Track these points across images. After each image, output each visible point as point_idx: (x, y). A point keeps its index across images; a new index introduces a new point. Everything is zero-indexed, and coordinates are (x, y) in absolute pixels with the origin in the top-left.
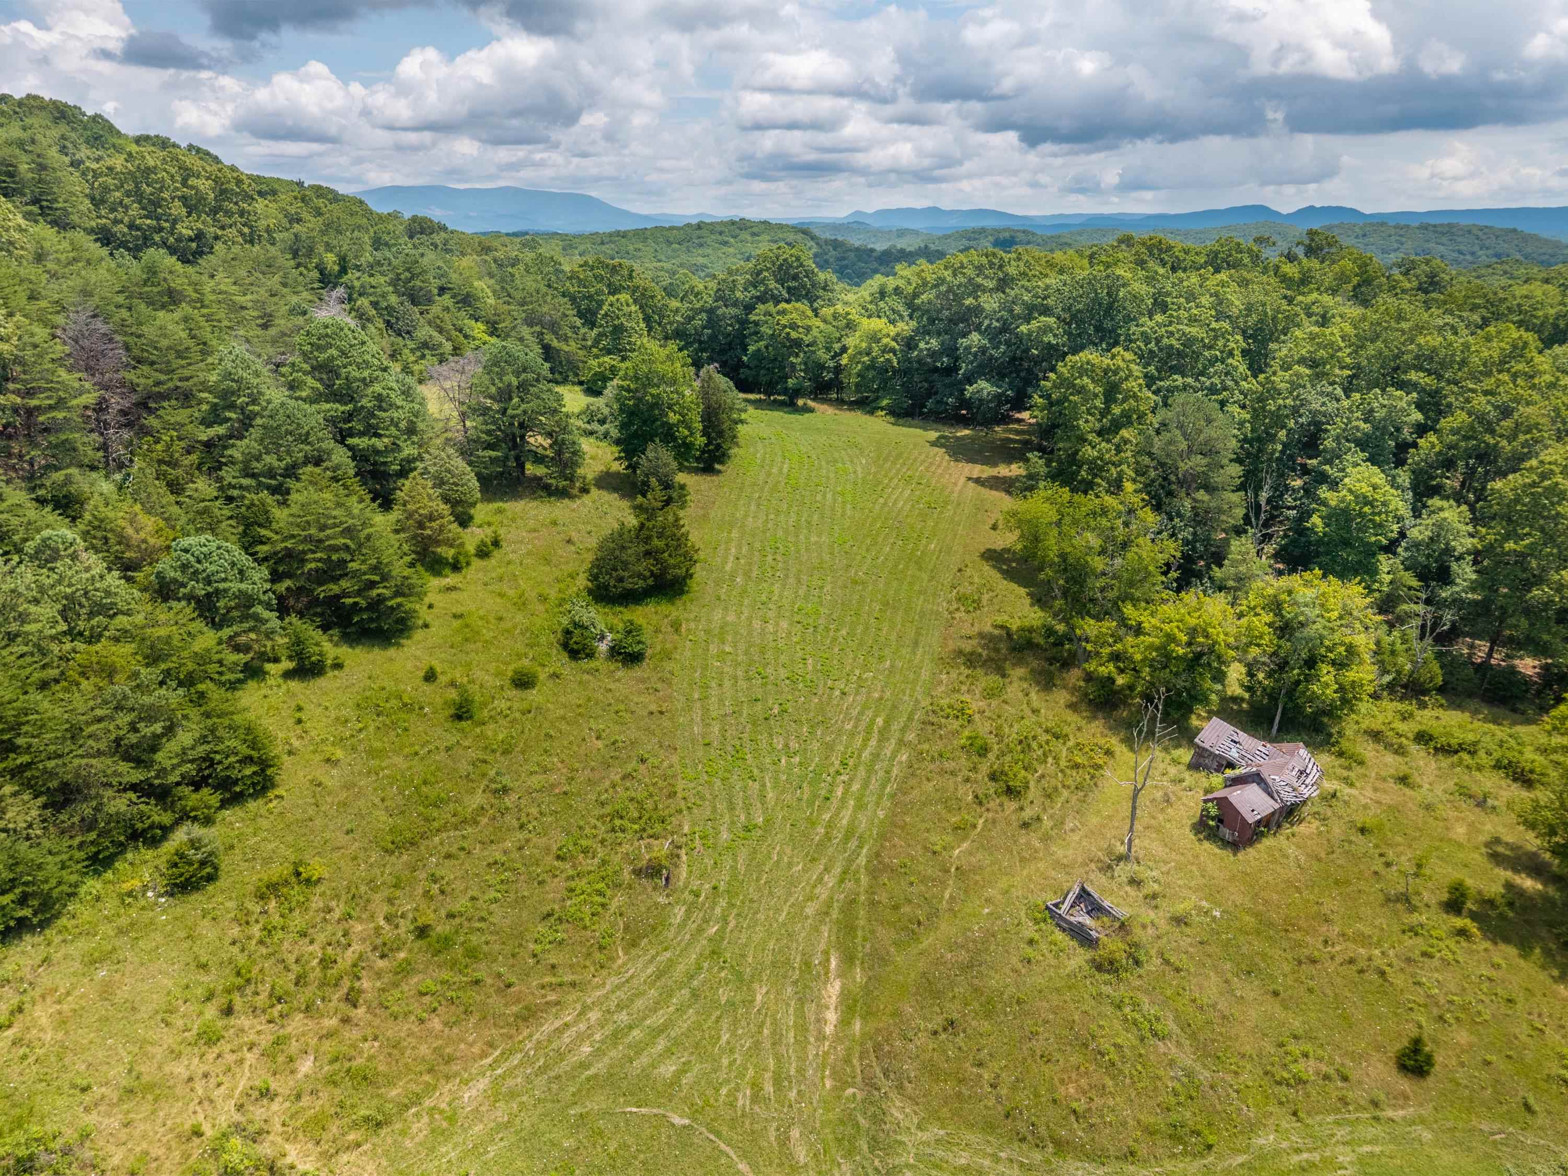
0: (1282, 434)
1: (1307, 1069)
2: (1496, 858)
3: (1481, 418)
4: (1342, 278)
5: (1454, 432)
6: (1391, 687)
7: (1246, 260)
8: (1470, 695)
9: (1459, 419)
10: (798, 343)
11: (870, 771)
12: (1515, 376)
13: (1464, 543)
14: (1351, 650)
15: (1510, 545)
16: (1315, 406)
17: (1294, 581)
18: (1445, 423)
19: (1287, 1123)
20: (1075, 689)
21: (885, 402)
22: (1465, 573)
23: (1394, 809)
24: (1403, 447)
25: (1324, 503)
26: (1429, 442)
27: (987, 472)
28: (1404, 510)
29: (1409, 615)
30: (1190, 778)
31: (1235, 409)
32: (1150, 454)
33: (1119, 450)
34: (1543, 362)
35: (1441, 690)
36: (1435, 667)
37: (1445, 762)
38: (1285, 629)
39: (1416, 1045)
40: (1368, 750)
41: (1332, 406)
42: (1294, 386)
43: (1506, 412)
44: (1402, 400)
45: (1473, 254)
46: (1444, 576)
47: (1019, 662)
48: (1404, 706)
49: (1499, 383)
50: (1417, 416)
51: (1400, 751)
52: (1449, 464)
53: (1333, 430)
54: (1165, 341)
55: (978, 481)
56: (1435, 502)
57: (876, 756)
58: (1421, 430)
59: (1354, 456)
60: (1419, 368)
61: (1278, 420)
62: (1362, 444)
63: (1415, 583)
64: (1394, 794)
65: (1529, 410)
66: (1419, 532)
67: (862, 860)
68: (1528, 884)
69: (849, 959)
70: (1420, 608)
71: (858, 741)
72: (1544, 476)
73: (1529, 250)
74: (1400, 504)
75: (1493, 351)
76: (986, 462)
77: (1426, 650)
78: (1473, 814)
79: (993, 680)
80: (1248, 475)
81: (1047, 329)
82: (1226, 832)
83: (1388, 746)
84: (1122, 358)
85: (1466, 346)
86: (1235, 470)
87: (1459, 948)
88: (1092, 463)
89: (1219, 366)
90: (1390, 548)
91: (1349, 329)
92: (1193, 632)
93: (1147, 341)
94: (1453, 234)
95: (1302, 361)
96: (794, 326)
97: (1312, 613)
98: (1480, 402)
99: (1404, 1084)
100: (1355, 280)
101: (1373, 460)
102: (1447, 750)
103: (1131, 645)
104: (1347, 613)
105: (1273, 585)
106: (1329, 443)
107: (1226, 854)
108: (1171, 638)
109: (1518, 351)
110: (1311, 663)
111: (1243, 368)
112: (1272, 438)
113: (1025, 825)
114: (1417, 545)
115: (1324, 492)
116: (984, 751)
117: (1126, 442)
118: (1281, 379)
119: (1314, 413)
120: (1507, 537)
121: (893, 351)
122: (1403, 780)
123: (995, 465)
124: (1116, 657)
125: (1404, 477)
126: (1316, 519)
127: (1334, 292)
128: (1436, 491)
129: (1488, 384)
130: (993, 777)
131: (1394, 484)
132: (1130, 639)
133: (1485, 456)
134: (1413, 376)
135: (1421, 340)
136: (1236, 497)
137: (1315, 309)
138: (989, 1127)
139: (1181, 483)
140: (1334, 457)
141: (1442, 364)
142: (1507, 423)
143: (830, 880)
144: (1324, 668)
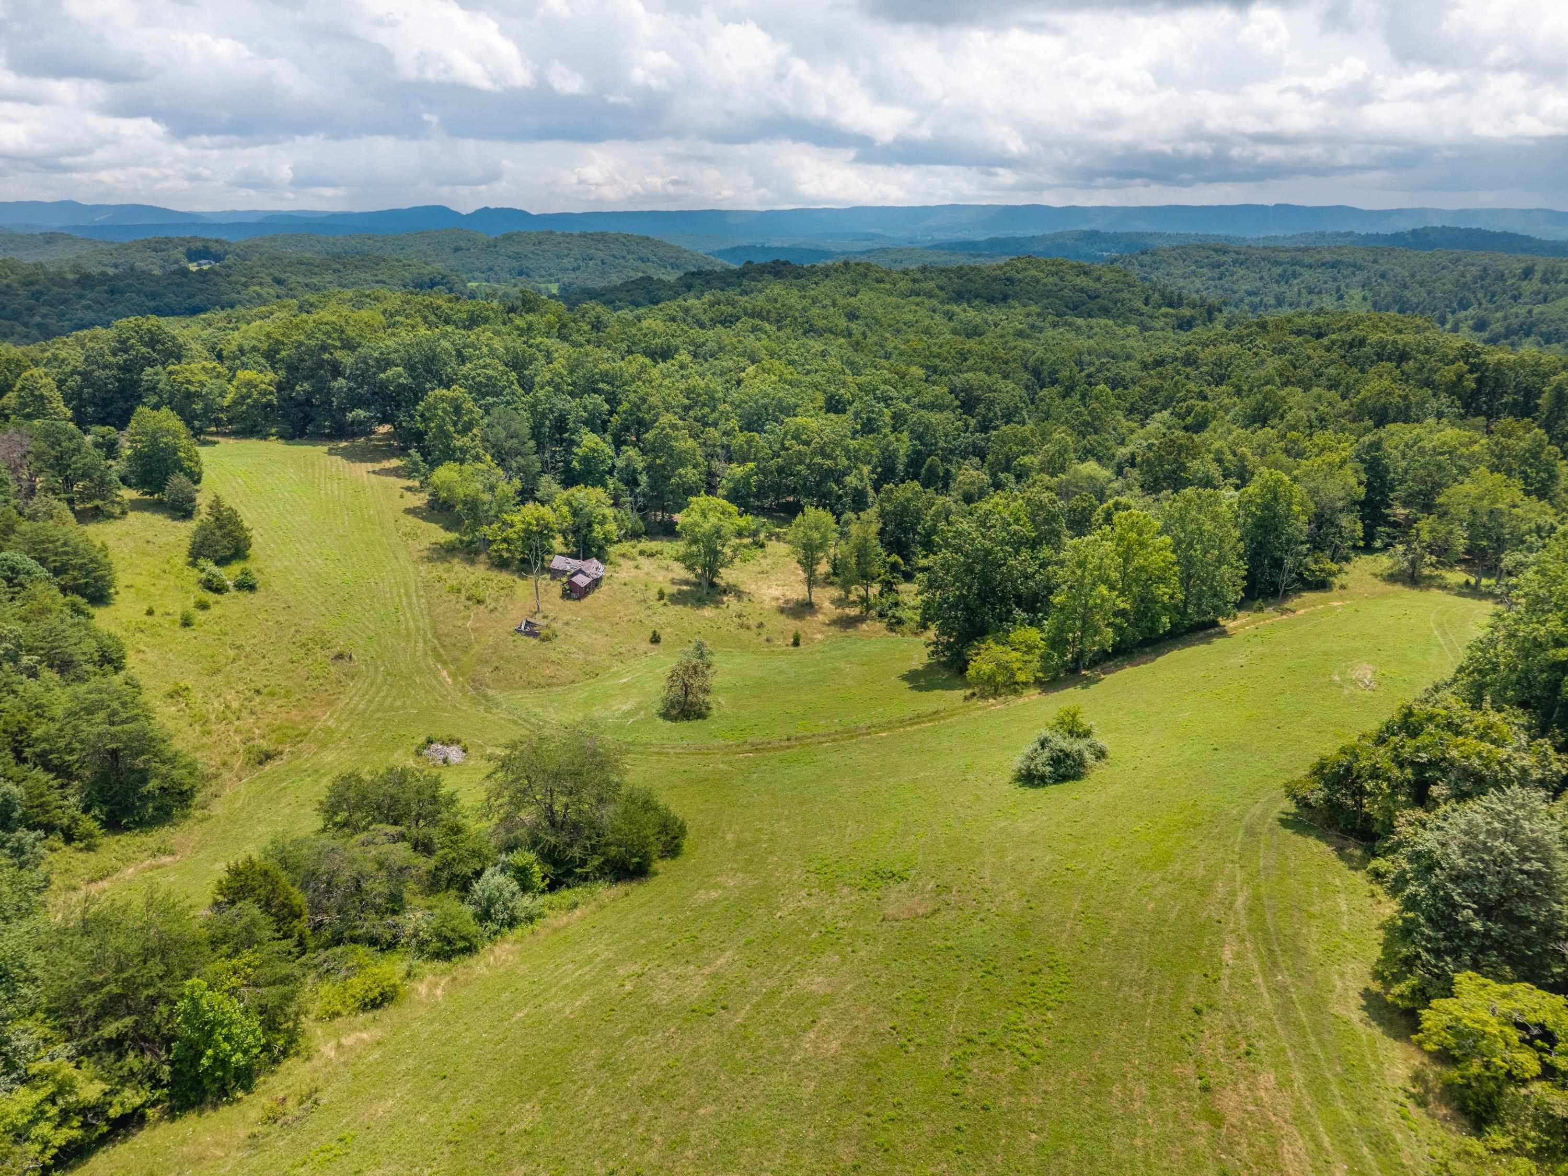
0: (547, 422)
1: (623, 650)
2: (673, 583)
3: (635, 404)
4: (550, 326)
5: (625, 412)
6: (625, 535)
7: (492, 315)
8: (658, 534)
9: (625, 406)
10: (198, 395)
11: (411, 609)
12: (644, 382)
13: (640, 466)
14: (604, 516)
15: (658, 461)
16: (560, 406)
17: (573, 490)
18: (619, 409)
19: (619, 664)
20: (485, 563)
21: (273, 431)
22: (644, 479)
23: (635, 577)
24: (605, 423)
25: (576, 454)
26: (615, 419)
27: (377, 467)
28: (612, 454)
29: (625, 503)
30: (552, 583)
31: (522, 412)
32: (488, 441)
33: (473, 440)
34: (655, 373)
35: (646, 533)
36: (641, 523)
37: (651, 560)
38: (575, 513)
39: (654, 633)
40: (622, 561)
41: (568, 406)
42: (548, 397)
43: (644, 401)
44: (599, 399)
45: (624, 258)
46: (636, 483)
47: (454, 556)
48: (633, 543)
49: (638, 387)
50: (607, 407)
51: (634, 559)
52: (627, 429)
53: (571, 418)
54: (478, 379)
55: (374, 472)
56: (624, 448)
57: (410, 604)
58: (611, 413)
59: (584, 430)
60: (603, 381)
61: (544, 415)
62: (586, 423)
63: (624, 488)
64: (634, 572)
65: (652, 399)
66: (620, 463)
67: (429, 636)
68: (685, 588)
69: (445, 663)
70: (630, 499)
71: (397, 600)
72: (663, 429)
73: (661, 254)
74: (609, 451)
75: (633, 369)
76: (372, 460)
77: (635, 516)
78: (663, 573)
79: (447, 565)
80: (538, 444)
81: (400, 376)
82: (574, 595)
83: (629, 558)
84: (457, 391)
85: (621, 368)
86: (532, 443)
87: (665, 609)
88: (461, 449)
89: (508, 390)
90: (610, 472)
91: (564, 362)
92: (537, 519)
93: (466, 379)
94: (606, 241)
95: (549, 383)
96: (189, 382)
97: (585, 502)
98: (632, 396)
99: (653, 646)
100: (557, 326)
101: (592, 431)
102: (652, 555)
103: (510, 533)
104: (598, 501)
105: (566, 494)
106: (571, 425)
107: (577, 602)
108: (530, 524)
109: (643, 368)
110: (590, 525)
111: (520, 391)
112: (543, 425)
113: (492, 611)
114: (621, 470)
115: (575, 449)
116: (459, 591)
117: (476, 436)
118: (541, 394)
119: (561, 410)
120: (655, 458)
121: (271, 393)
122: (637, 567)
123: (379, 461)
124: (505, 540)
125: (609, 438)
126: (574, 463)
127: (548, 335)
128: (625, 443)
129: (634, 387)
130: (469, 599)
131: (604, 441)
132: (510, 530)
133: (641, 423)
134: (601, 385)
135: (600, 366)
136: (535, 457)
137: (542, 347)
138: (524, 688)
139: (506, 453)
140: (575, 431)
141: (612, 377)
142: (646, 406)
143: (421, 645)
144: (596, 526)
